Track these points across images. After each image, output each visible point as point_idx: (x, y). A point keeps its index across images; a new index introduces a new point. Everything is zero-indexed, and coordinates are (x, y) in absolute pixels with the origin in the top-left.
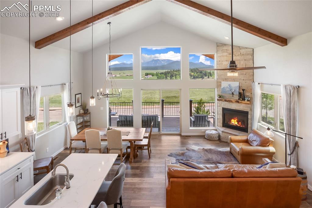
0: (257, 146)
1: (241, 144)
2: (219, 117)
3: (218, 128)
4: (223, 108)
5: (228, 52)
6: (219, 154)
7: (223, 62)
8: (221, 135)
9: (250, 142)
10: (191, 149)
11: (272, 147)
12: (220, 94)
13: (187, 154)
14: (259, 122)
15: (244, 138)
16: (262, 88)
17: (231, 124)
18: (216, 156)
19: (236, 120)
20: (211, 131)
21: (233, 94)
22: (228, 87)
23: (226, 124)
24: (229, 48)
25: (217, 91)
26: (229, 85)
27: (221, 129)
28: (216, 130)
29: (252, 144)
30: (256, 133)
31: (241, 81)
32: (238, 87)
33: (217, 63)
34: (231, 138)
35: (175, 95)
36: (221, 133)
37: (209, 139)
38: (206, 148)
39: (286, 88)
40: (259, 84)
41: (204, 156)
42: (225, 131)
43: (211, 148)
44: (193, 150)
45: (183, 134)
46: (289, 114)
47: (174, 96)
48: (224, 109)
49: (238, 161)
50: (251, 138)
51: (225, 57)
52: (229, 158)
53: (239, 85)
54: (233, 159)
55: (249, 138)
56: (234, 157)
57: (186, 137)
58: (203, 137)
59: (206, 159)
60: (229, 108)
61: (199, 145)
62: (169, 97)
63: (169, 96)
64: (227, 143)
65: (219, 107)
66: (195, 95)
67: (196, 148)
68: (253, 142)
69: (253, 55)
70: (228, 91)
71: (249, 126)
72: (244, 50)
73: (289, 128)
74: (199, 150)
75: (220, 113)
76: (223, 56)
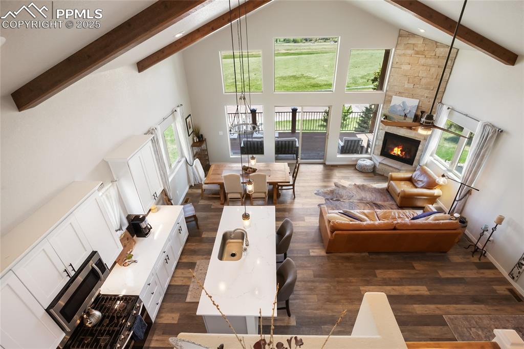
0: (422, 187)
1: (403, 183)
2: (379, 143)
3: (374, 157)
4: (386, 132)
5: (415, 49)
6: (374, 191)
7: (402, 64)
8: (377, 166)
9: (413, 181)
10: (340, 185)
11: (439, 190)
12: (387, 113)
13: (337, 191)
14: (431, 155)
15: (408, 175)
16: (450, 114)
17: (392, 154)
18: (371, 195)
19: (399, 149)
20: (364, 160)
21: (406, 117)
22: (401, 105)
23: (385, 152)
24: (419, 43)
25: (383, 108)
26: (404, 103)
27: (378, 160)
28: (371, 159)
29: (416, 184)
30: (424, 172)
31: (423, 98)
32: (416, 107)
33: (392, 65)
34: (391, 176)
35: (294, 74)
36: (377, 164)
37: (362, 171)
38: (358, 183)
39: (484, 128)
40: (448, 108)
41: (357, 195)
42: (384, 162)
43: (364, 183)
44: (344, 187)
45: (327, 163)
46: (475, 160)
47: (293, 76)
48: (387, 134)
49: (395, 202)
50: (416, 176)
51: (408, 58)
52: (385, 197)
53: (417, 104)
54: (389, 198)
55: (413, 176)
56: (391, 196)
57: (332, 168)
58: (353, 166)
59: (359, 198)
60: (395, 133)
61: (349, 179)
62: (285, 77)
63: (285, 75)
64: (384, 178)
65: (381, 131)
66: (327, 74)
67: (346, 183)
68: (418, 182)
69: (455, 59)
70: (400, 110)
71: (417, 158)
72: (442, 49)
73: (468, 175)
74: (350, 187)
75: (380, 138)
76: (404, 55)
